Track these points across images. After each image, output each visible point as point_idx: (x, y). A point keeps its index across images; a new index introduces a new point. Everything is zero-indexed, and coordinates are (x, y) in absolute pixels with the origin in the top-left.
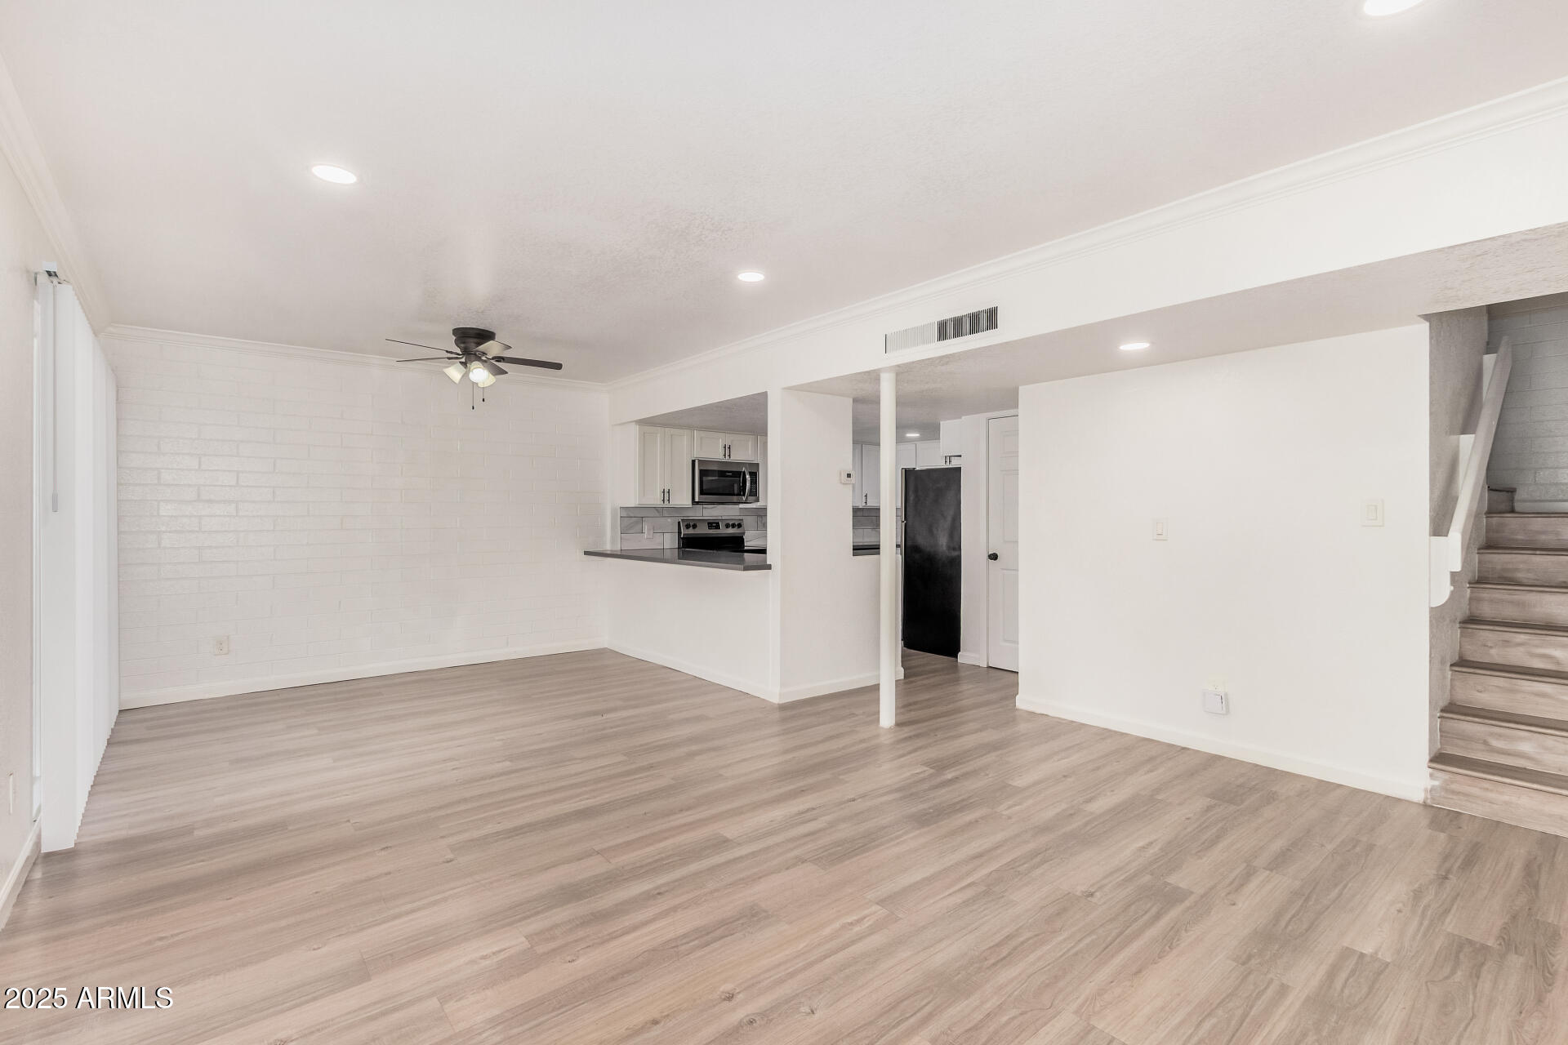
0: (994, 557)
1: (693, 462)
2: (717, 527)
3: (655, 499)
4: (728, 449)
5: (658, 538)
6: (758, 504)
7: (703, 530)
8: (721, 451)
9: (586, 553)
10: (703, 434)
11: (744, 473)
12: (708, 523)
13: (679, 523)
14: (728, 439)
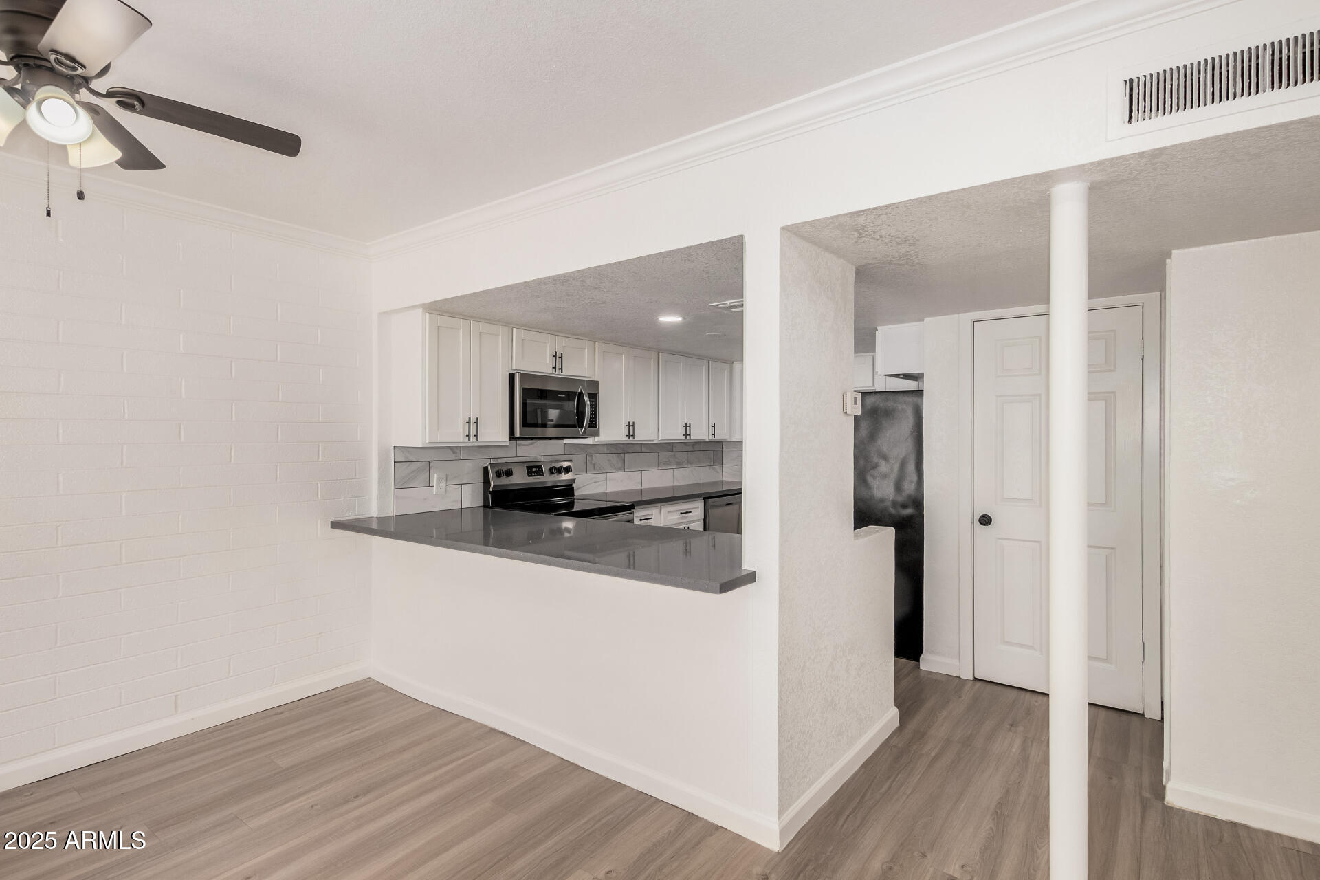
0: (986, 520)
1: (512, 377)
2: (539, 472)
3: (456, 435)
4: (558, 357)
5: (454, 492)
6: (597, 438)
7: (519, 479)
8: (549, 361)
9: (335, 525)
10: (525, 334)
11: (581, 393)
12: (528, 468)
13: (486, 469)
14: (559, 345)
